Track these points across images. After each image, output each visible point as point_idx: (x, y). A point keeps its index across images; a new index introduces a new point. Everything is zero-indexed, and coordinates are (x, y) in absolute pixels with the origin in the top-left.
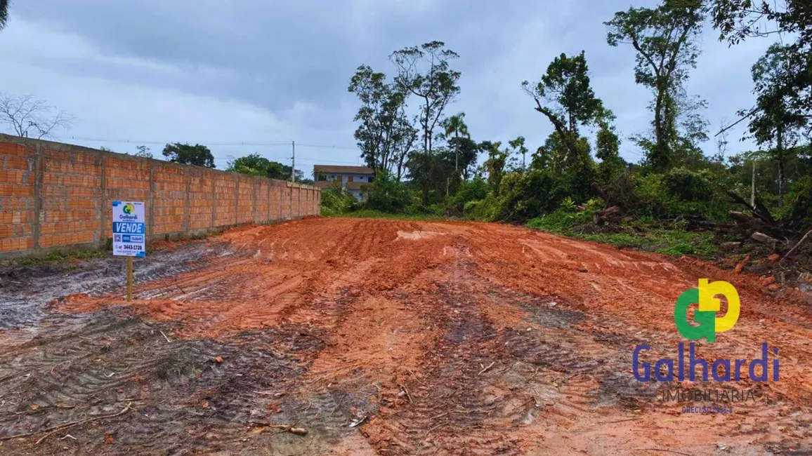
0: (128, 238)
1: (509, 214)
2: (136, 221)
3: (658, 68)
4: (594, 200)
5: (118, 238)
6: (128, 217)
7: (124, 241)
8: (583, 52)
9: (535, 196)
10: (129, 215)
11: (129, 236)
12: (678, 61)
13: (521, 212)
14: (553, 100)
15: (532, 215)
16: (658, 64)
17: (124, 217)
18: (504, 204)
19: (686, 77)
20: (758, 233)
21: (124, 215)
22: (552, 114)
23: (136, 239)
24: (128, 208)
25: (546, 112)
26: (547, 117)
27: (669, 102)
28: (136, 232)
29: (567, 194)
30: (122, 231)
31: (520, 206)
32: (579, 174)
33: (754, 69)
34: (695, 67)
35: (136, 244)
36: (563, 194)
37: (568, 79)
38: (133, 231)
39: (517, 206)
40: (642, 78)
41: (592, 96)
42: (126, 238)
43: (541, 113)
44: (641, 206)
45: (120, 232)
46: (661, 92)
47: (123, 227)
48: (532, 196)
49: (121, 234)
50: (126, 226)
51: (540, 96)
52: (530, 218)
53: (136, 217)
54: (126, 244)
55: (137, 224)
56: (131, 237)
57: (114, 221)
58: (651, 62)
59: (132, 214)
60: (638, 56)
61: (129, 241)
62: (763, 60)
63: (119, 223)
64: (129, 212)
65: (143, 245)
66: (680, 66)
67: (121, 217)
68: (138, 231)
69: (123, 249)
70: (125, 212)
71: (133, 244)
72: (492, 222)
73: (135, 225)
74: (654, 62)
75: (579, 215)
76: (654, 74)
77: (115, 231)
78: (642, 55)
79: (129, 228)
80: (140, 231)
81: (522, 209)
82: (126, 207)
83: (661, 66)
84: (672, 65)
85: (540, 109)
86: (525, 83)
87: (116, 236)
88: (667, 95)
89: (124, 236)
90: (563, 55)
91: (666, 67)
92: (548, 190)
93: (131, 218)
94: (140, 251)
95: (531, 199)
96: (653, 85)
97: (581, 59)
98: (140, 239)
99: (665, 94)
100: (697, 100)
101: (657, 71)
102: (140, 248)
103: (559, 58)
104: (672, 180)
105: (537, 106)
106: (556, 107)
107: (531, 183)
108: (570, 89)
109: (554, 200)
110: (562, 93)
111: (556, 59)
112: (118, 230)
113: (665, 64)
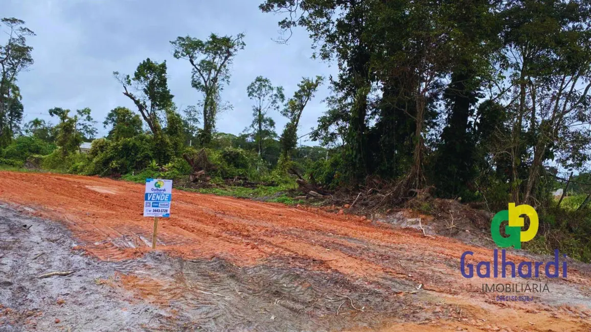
0: (157, 205)
1: (102, 170)
2: (165, 192)
3: (206, 80)
4: (171, 163)
5: (148, 205)
6: (158, 190)
7: (153, 206)
8: (165, 61)
9: (125, 158)
10: (159, 189)
11: (158, 203)
12: (220, 78)
13: (115, 170)
14: (139, 90)
15: (124, 172)
16: (206, 77)
17: (155, 190)
18: (97, 162)
19: (222, 89)
20: (312, 191)
21: (155, 188)
22: (137, 99)
23: (164, 205)
24: (159, 184)
25: (131, 96)
26: (133, 101)
27: (212, 103)
28: (164, 200)
29: (151, 159)
30: (152, 199)
31: (114, 164)
32: (157, 144)
33: (248, 88)
34: (229, 84)
35: (164, 209)
36: (147, 157)
37: (151, 77)
38: (161, 199)
39: (112, 165)
40: (195, 85)
41: (168, 92)
42: (156, 204)
43: (127, 97)
44: (214, 170)
45: (151, 200)
46: (208, 95)
47: (153, 197)
48: (122, 157)
49: (151, 202)
50: (156, 196)
51: (127, 85)
52: (122, 174)
53: (164, 190)
54: (155, 208)
55: (165, 195)
56: (159, 204)
57: (146, 192)
58: (202, 75)
59: (162, 188)
60: (193, 69)
61: (157, 206)
62: (253, 84)
63: (150, 194)
64: (159, 186)
65: (169, 209)
66: (219, 82)
67: (152, 189)
68: (165, 200)
69: (152, 212)
70: (156, 186)
71: (160, 209)
72: (90, 175)
73: (164, 195)
74: (204, 75)
75: (168, 174)
76: (203, 83)
77: (146, 199)
78: (196, 70)
79: (158, 197)
80: (167, 200)
81: (116, 168)
82: (157, 183)
83: (208, 79)
84: (215, 80)
85: (127, 94)
86: (117, 73)
87: (146, 204)
88: (212, 99)
89: (153, 203)
90: (148, 60)
91: (212, 80)
92: (136, 154)
93: (161, 190)
94: (165, 213)
95: (122, 160)
96: (203, 90)
97: (163, 66)
98: (167, 205)
99: (210, 97)
100: (228, 104)
101: (206, 82)
102: (167, 211)
103: (146, 61)
104: (228, 155)
105: (125, 92)
106: (140, 95)
107: (122, 148)
108: (152, 84)
109: (141, 162)
110: (146, 86)
111: (144, 61)
112: (149, 199)
113: (211, 78)
